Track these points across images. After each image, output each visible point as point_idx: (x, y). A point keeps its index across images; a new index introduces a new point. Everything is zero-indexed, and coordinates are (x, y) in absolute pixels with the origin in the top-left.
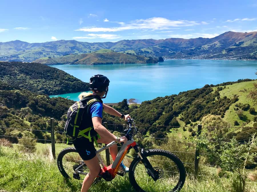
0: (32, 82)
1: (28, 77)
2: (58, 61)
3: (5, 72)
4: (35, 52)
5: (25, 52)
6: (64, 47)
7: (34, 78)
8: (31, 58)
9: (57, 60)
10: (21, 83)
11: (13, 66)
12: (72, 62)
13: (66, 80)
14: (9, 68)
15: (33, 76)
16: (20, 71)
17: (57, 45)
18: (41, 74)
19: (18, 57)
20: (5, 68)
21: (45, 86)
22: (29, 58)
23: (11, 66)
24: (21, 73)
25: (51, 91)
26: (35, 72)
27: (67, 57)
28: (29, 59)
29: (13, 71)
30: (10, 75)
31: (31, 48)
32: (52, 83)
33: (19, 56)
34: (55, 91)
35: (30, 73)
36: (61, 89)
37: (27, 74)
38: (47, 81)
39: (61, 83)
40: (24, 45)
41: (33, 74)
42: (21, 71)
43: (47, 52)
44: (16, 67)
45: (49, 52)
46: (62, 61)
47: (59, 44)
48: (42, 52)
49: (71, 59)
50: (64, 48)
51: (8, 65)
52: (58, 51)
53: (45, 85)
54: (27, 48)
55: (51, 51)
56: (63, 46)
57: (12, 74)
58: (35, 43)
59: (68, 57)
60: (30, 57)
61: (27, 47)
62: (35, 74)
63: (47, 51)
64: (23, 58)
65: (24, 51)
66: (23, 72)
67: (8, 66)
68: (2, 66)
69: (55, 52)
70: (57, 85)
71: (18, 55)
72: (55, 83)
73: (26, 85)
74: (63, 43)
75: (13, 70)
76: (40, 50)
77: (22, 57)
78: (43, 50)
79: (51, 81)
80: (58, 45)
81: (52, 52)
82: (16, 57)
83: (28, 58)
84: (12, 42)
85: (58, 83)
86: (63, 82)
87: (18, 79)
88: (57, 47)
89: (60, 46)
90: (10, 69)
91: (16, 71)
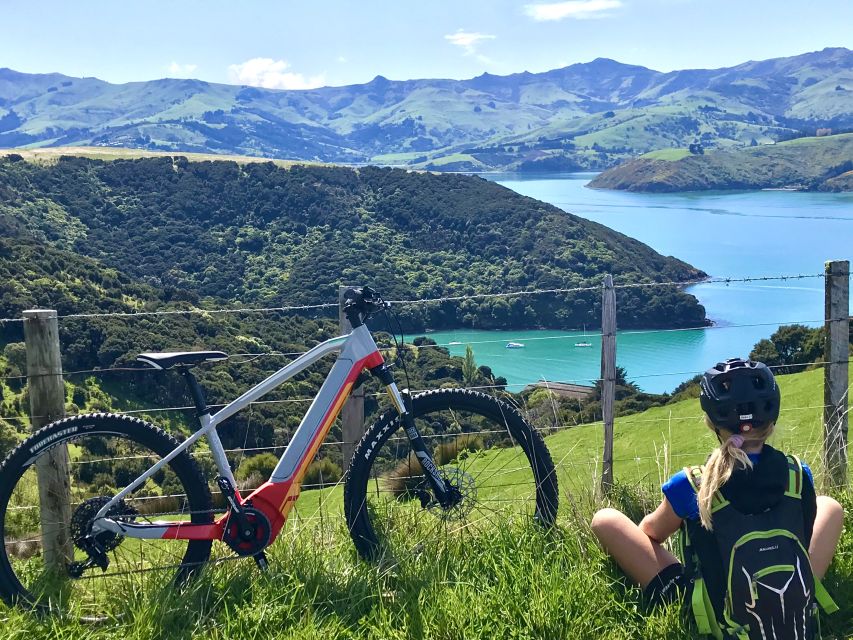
0: (403, 261)
1: (400, 237)
2: (734, 170)
3: (319, 209)
4: (658, 121)
5: (611, 119)
6: (833, 89)
7: (425, 245)
8: (630, 151)
9: (731, 167)
10: (355, 262)
11: (362, 187)
12: (815, 179)
13: (561, 264)
14: (342, 194)
15: (424, 233)
16: (380, 209)
17: (795, 81)
18: (463, 228)
19: (572, 146)
20: (323, 194)
21: (453, 285)
22: (622, 151)
23: (353, 187)
24: (380, 220)
25: (470, 309)
26: (436, 215)
27: (796, 148)
28: (620, 156)
29: (351, 207)
30: (334, 225)
31: (661, 99)
32: (490, 274)
33: (578, 141)
34: (486, 312)
35: (412, 221)
36: (519, 306)
37: (401, 223)
38: (473, 261)
39: (527, 276)
40: (627, 82)
41: (426, 228)
42: (382, 212)
43: (729, 117)
44: (372, 193)
45: (740, 118)
46: (756, 171)
47: (806, 72)
48: (694, 117)
49: (818, 158)
50: (828, 95)
51: (341, 180)
52: (798, 111)
53: (454, 278)
54: (640, 100)
55: (750, 114)
56: (828, 85)
57: (341, 218)
58: (685, 71)
59: (804, 148)
60: (628, 148)
61: (642, 96)
62: (434, 228)
63: (729, 111)
64: (594, 152)
65: (611, 115)
66: (388, 214)
67: (340, 184)
68: (316, 185)
69: (771, 118)
70: (508, 283)
71: (571, 136)
72: (506, 271)
73: (367, 274)
74: (833, 64)
75: (352, 202)
76: (690, 109)
77: (587, 148)
78: (707, 109)
79: (493, 262)
80: (802, 80)
81: (752, 118)
82: (559, 146)
83: (614, 151)
84: (577, 68)
85: (516, 274)
86: (540, 274)
87: (354, 246)
88: (794, 88)
89: (811, 82)
90: (344, 200)
91: (361, 210)
